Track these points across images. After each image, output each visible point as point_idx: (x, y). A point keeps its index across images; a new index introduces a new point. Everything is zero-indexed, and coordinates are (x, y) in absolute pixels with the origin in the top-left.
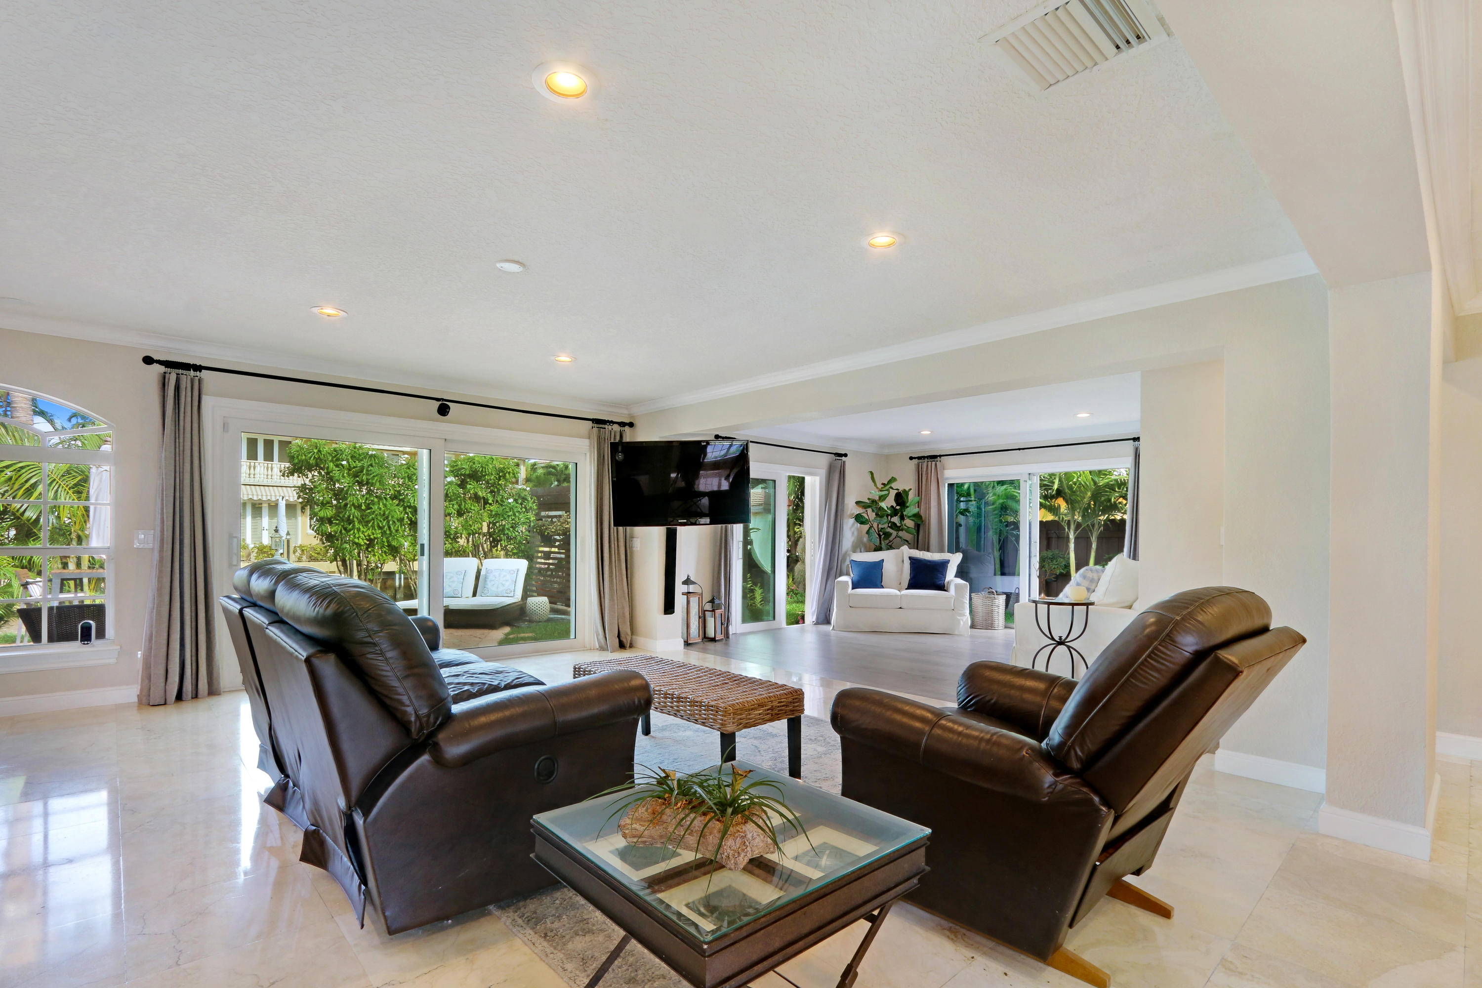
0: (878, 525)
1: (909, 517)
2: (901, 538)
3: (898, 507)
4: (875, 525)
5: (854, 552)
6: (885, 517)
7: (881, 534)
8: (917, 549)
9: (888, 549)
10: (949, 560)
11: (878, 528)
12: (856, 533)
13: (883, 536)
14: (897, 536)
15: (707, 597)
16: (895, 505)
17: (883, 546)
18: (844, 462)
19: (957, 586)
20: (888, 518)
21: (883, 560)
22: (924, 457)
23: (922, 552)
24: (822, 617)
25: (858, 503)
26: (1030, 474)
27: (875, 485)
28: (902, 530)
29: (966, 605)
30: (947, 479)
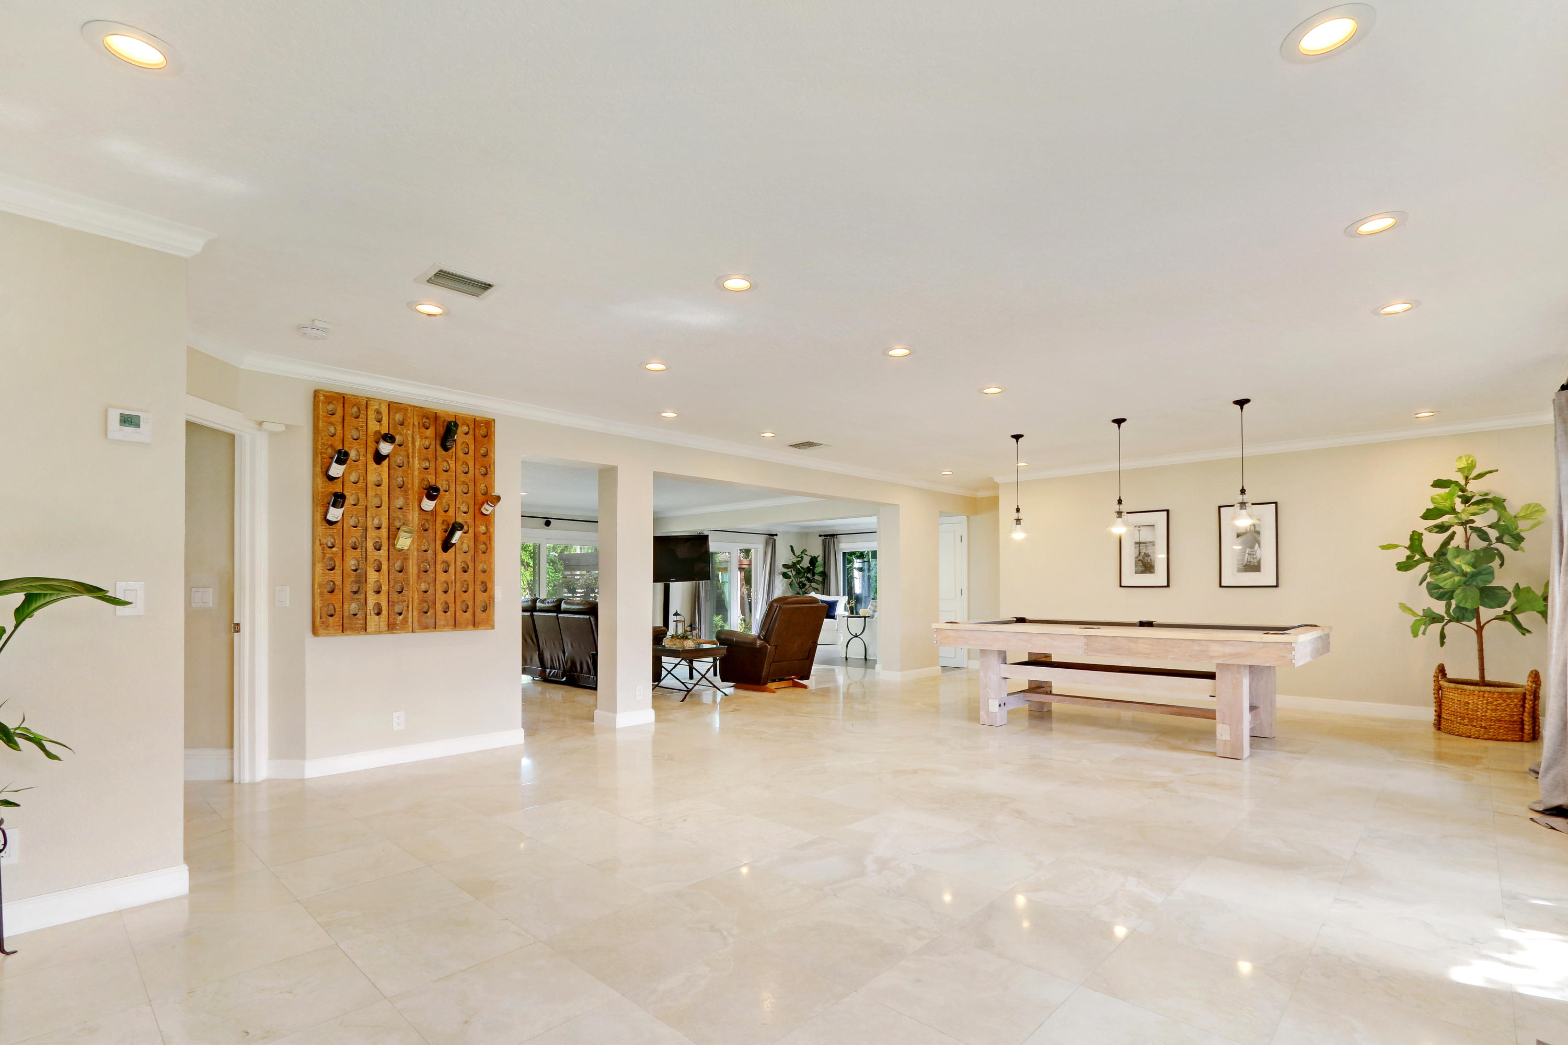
3: (811, 568)
4: (796, 579)
6: (802, 574)
11: (798, 581)
15: (688, 623)
16: (809, 566)
18: (775, 540)
22: (827, 535)
25: (784, 565)
27: (794, 554)
28: (813, 582)
30: (841, 549)
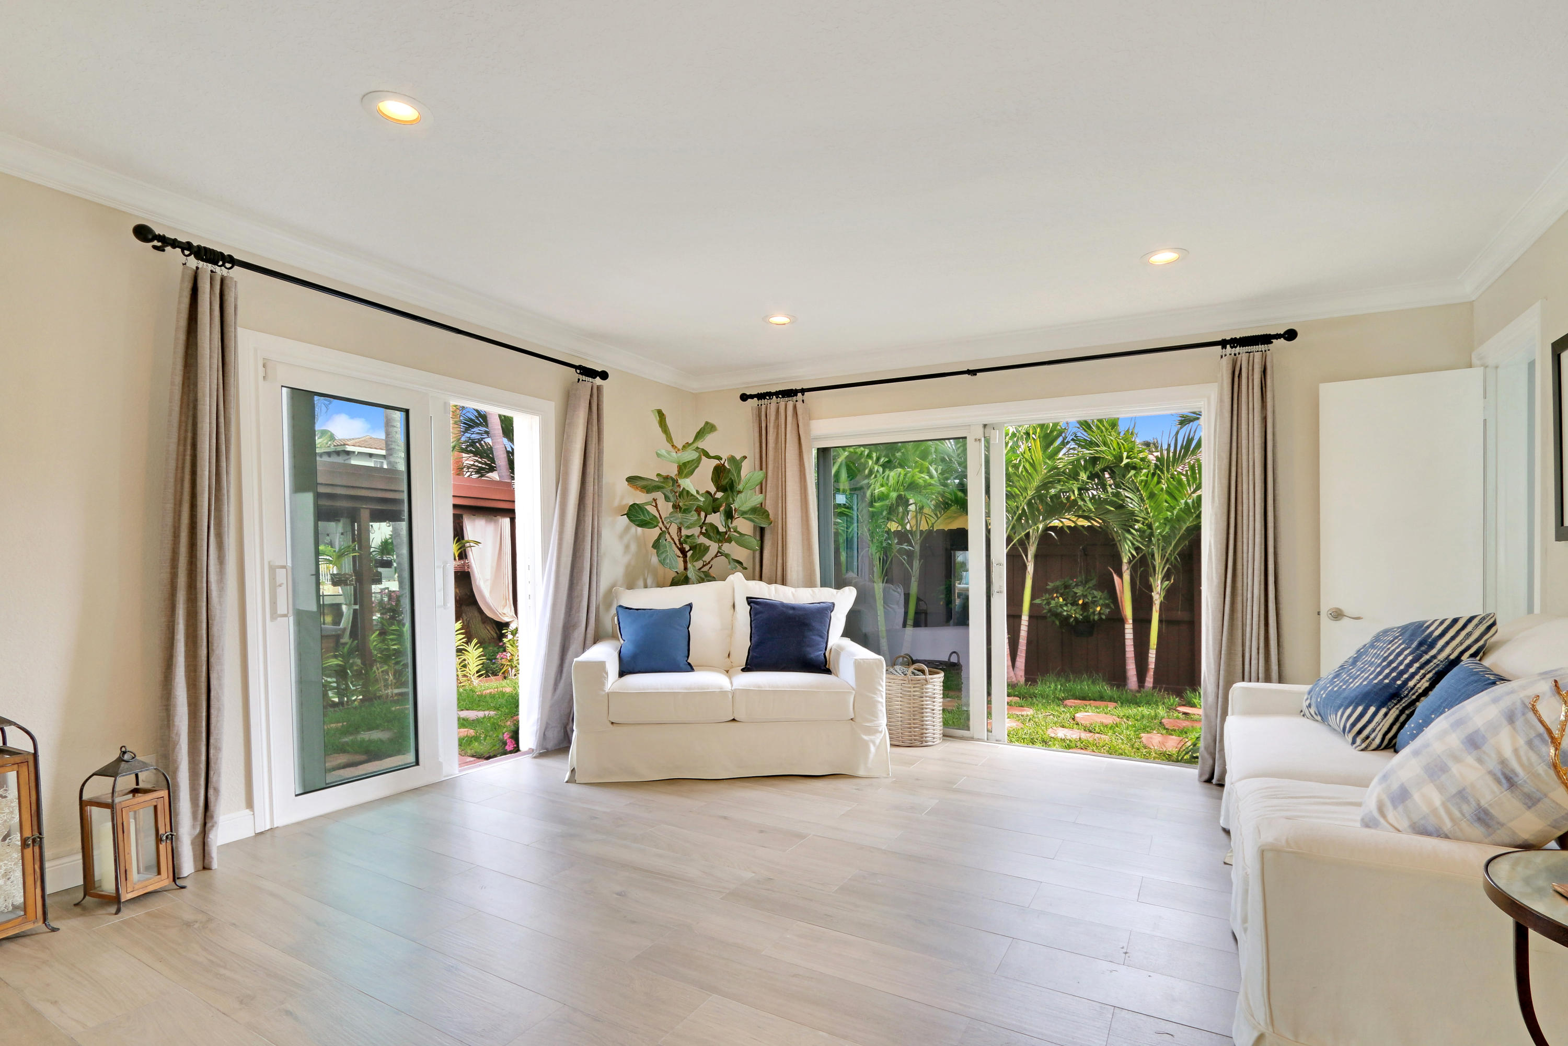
0: (680, 529)
1: (744, 513)
2: (727, 556)
3: (719, 495)
4: (673, 530)
5: (631, 586)
6: (694, 513)
7: (687, 547)
8: (761, 579)
9: (701, 581)
10: (833, 604)
11: (680, 537)
12: (633, 547)
13: (689, 554)
14: (719, 553)
16: (713, 489)
17: (691, 574)
18: (600, 386)
19: (860, 666)
20: (699, 515)
21: (690, 606)
22: (769, 395)
23: (773, 586)
24: (554, 735)
25: (631, 480)
26: (985, 426)
27: (669, 439)
28: (729, 540)
29: (880, 706)
30: (817, 438)
